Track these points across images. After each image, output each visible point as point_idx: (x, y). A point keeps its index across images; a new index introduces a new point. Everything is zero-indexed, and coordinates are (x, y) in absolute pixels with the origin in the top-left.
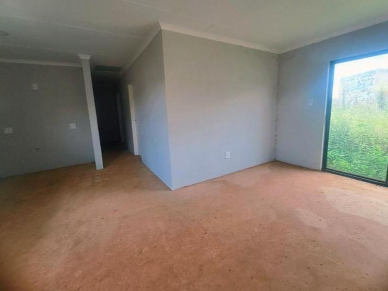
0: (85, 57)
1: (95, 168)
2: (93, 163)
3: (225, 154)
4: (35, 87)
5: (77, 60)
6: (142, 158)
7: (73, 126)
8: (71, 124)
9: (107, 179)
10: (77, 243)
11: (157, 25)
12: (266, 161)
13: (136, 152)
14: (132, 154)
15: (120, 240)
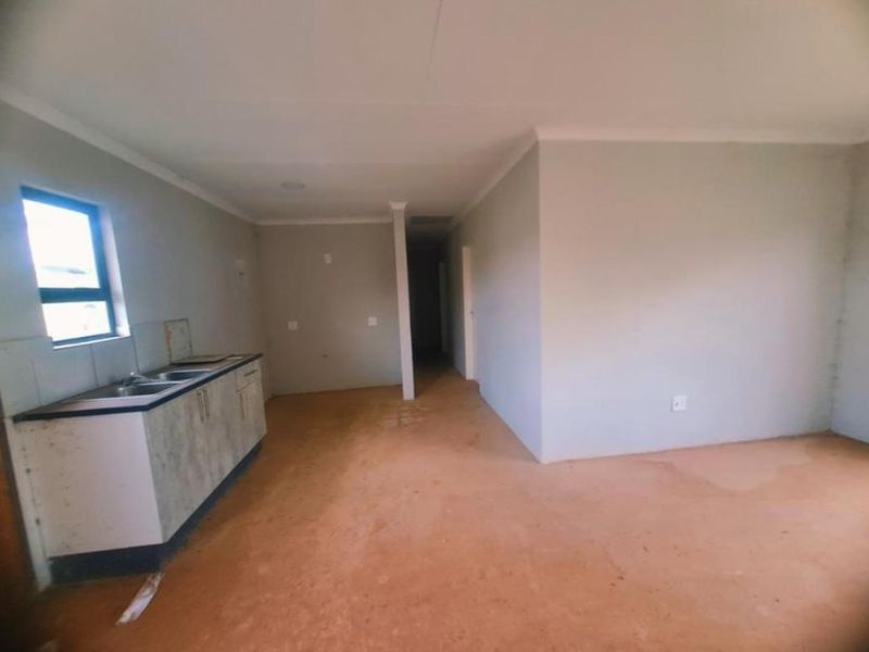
0: (399, 206)
1: (402, 396)
2: (399, 387)
3: (672, 401)
4: (328, 259)
5: (387, 211)
6: (481, 388)
7: (373, 321)
8: (370, 319)
9: (420, 419)
10: (380, 526)
11: (531, 133)
12: (800, 431)
13: (470, 374)
14: (461, 376)
15: (447, 541)
